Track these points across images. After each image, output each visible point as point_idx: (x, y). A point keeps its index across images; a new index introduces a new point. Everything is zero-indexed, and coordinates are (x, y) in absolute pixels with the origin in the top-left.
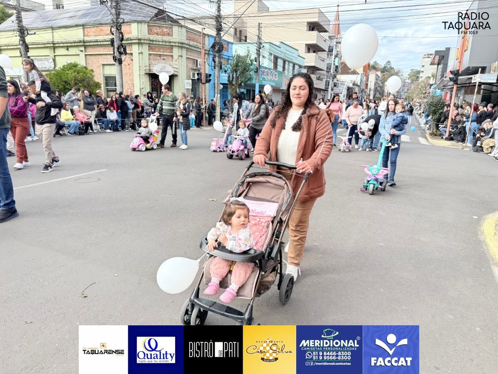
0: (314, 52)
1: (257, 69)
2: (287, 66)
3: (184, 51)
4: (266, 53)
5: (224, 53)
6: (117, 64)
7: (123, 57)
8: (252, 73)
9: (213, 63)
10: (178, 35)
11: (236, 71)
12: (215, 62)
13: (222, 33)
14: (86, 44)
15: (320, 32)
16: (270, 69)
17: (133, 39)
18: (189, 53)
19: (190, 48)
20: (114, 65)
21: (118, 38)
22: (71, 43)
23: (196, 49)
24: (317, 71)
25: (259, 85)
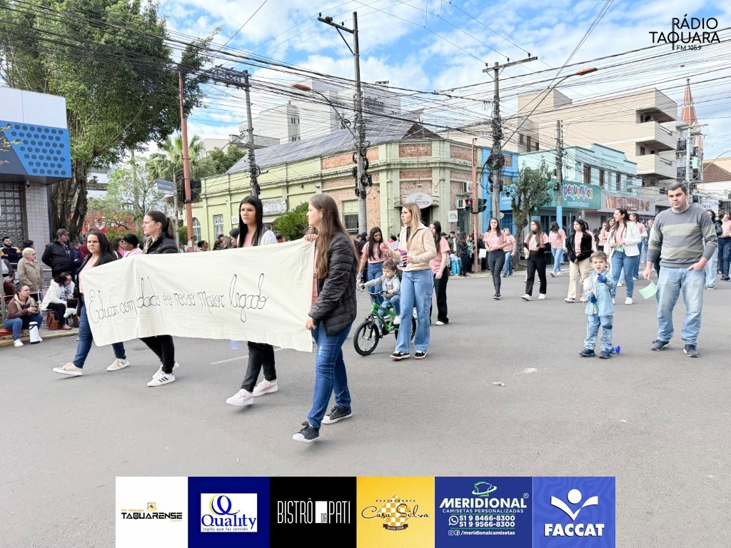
0: (652, 152)
1: (558, 185)
2: (606, 177)
3: (448, 172)
4: (571, 161)
5: (506, 169)
6: (360, 198)
7: (368, 189)
8: (550, 192)
9: (489, 185)
10: (439, 152)
11: (525, 191)
12: (491, 181)
13: (502, 142)
14: (324, 178)
15: (660, 122)
16: (579, 184)
17: (380, 166)
18: (454, 175)
19: (456, 167)
20: (357, 200)
21: (362, 166)
22: (307, 179)
23: (464, 168)
24: (661, 181)
25: (563, 208)
